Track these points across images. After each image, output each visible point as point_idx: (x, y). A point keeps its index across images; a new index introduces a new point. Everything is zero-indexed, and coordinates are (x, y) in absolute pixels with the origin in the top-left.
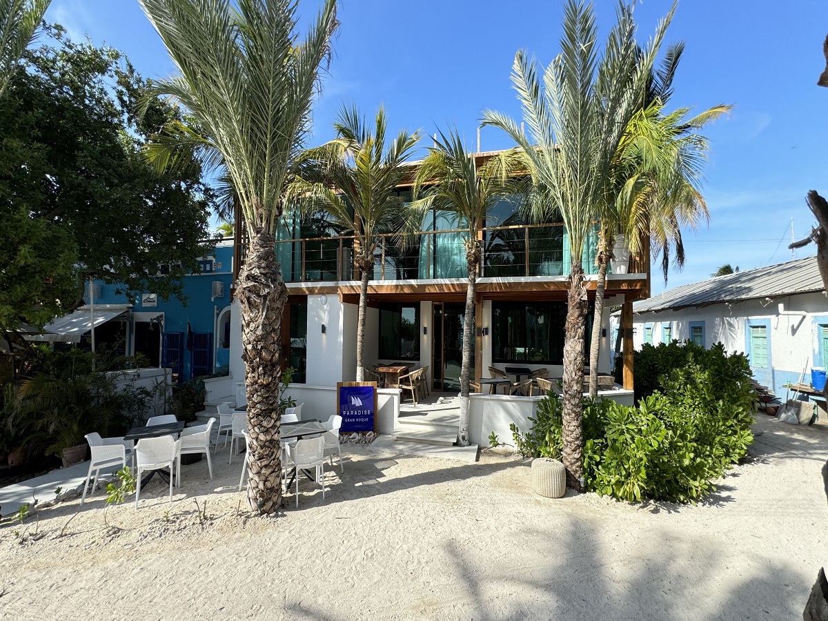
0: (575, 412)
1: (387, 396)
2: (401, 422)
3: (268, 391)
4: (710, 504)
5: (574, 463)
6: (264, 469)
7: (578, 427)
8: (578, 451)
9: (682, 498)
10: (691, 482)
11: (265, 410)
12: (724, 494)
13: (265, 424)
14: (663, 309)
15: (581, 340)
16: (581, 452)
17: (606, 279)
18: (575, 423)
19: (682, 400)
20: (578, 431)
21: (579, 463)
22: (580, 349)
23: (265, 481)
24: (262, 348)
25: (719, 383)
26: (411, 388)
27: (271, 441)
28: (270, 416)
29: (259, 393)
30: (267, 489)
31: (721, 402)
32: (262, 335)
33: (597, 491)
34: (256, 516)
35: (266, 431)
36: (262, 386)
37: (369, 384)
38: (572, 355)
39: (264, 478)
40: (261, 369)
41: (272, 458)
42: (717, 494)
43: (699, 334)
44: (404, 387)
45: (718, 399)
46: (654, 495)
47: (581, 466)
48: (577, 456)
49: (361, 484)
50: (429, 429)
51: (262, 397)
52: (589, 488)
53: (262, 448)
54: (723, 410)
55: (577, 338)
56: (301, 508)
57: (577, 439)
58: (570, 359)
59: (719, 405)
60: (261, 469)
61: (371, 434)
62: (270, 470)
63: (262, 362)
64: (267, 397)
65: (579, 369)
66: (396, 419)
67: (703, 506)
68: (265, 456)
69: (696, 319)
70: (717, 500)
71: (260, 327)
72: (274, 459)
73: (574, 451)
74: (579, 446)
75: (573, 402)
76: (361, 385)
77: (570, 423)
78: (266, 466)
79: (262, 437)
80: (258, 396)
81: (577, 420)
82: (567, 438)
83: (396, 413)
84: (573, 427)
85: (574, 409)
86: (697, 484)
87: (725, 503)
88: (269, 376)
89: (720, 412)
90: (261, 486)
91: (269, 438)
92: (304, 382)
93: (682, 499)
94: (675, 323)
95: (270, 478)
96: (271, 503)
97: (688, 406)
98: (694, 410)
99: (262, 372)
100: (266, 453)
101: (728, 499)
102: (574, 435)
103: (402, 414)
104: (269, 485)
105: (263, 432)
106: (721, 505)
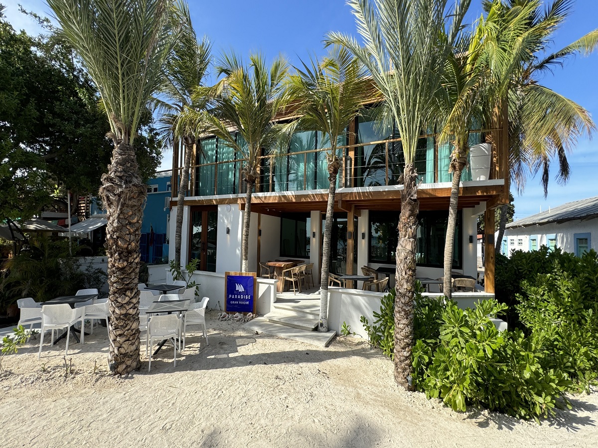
0: (404, 310)
1: (265, 286)
2: (276, 307)
3: (123, 273)
4: (560, 424)
5: (404, 361)
6: (118, 338)
7: (407, 325)
8: (407, 349)
9: (523, 413)
10: (535, 397)
11: (119, 289)
12: (582, 414)
13: (119, 300)
14: (548, 222)
15: (412, 240)
16: (410, 350)
17: (461, 185)
18: (405, 321)
19: (546, 307)
20: (408, 329)
21: (408, 362)
22: (410, 249)
23: (119, 347)
24: (118, 237)
25: (589, 291)
26: (292, 280)
27: (126, 315)
28: (125, 294)
29: (115, 275)
30: (121, 354)
31: (591, 311)
32: (117, 227)
33: (426, 392)
34: (110, 375)
35: (121, 306)
36: (118, 268)
37: (251, 274)
38: (403, 254)
39: (118, 345)
40: (116, 254)
41: (126, 329)
42: (572, 412)
43: (584, 245)
44: (288, 279)
45: (587, 308)
46: (489, 405)
47: (410, 365)
48: (406, 354)
49: (213, 357)
50: (293, 314)
51: (118, 278)
52: (418, 388)
53: (117, 320)
54: (592, 320)
55: (407, 237)
56: (151, 373)
57: (407, 337)
58: (401, 258)
59: (589, 315)
60: (117, 337)
61: (251, 315)
62: (124, 339)
63: (118, 249)
64: (122, 279)
65: (410, 269)
66: (272, 304)
67: (550, 425)
68: (120, 327)
69: (582, 231)
70: (570, 421)
71: (116, 221)
72: (128, 330)
73: (403, 348)
74: (408, 345)
75: (403, 301)
76: (244, 275)
77: (399, 320)
78: (120, 335)
79: (117, 311)
80: (114, 276)
81: (407, 318)
82: (397, 335)
83: (272, 299)
84: (402, 325)
85: (404, 308)
86: (541, 400)
87: (580, 426)
88: (124, 261)
89: (589, 321)
90: (116, 352)
91: (124, 312)
92: (214, 271)
93: (523, 415)
94: (560, 235)
95: (124, 346)
96: (124, 366)
97: (552, 313)
98: (559, 317)
99: (118, 257)
100: (120, 324)
101: (586, 421)
102: (403, 333)
103: (278, 300)
104: (122, 350)
105: (118, 307)
106: (574, 428)
